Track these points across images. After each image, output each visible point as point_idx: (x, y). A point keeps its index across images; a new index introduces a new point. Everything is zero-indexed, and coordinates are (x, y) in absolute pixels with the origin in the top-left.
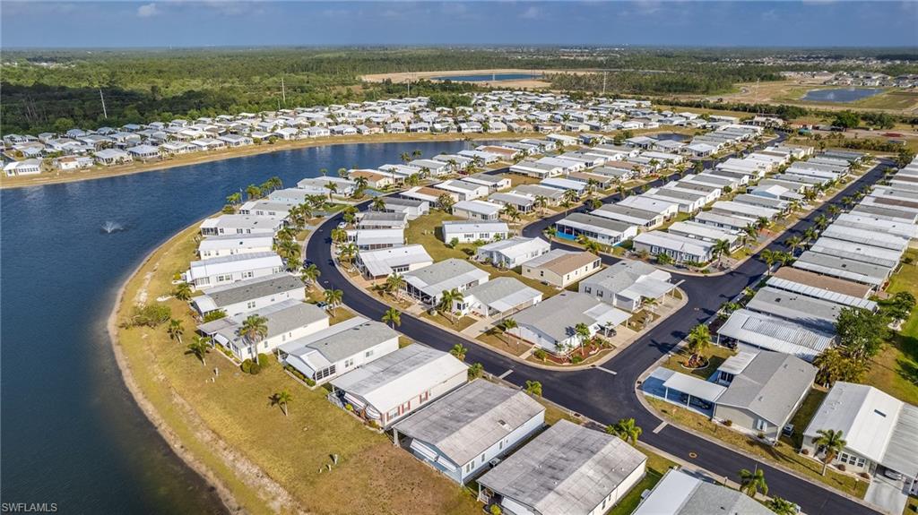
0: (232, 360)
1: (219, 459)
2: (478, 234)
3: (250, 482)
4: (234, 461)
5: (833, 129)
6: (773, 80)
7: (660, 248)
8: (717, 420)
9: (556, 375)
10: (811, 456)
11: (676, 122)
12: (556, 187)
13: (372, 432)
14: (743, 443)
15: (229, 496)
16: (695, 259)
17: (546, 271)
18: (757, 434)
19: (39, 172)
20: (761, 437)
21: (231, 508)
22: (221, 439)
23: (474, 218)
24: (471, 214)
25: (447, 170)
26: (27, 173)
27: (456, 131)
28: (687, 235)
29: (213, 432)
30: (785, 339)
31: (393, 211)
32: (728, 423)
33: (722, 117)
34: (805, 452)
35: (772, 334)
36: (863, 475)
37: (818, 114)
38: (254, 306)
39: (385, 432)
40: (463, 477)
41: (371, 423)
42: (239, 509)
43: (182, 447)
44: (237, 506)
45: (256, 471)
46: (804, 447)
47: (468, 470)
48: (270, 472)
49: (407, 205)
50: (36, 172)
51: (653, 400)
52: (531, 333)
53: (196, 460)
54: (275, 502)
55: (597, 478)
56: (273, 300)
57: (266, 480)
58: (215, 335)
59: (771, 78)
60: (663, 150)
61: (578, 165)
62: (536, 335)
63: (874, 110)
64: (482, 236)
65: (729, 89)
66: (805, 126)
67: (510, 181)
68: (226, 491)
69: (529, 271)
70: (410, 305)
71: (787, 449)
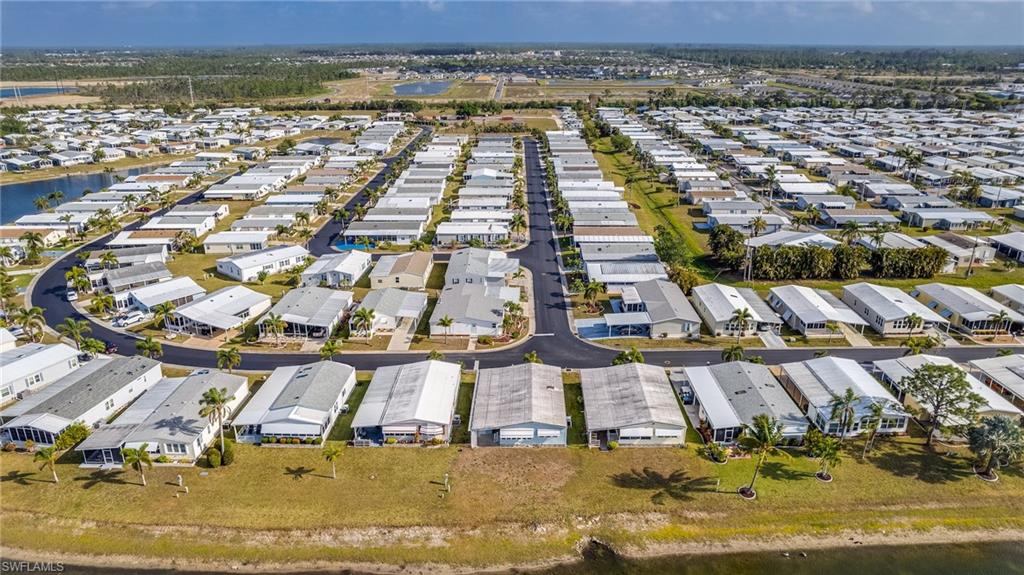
1: (314, 547)
2: (278, 265)
3: (382, 543)
4: (336, 538)
5: (458, 119)
6: (350, 78)
7: (465, 236)
8: (655, 336)
9: (516, 351)
10: (723, 336)
11: (315, 126)
12: (288, 203)
13: (439, 449)
14: (683, 344)
16: (501, 237)
17: (402, 276)
18: (686, 335)
20: (690, 335)
22: (291, 530)
23: (240, 250)
24: (234, 247)
25: (122, 209)
27: (51, 166)
28: (471, 220)
29: (269, 530)
30: (636, 272)
31: (129, 264)
32: (665, 335)
33: (357, 117)
34: (719, 335)
35: (626, 272)
36: (755, 334)
37: (431, 106)
38: (112, 405)
39: (451, 443)
41: (434, 442)
45: (376, 531)
46: (717, 331)
48: (394, 522)
49: (134, 254)
51: (603, 341)
52: (463, 325)
54: (434, 541)
55: (658, 389)
56: (131, 391)
57: (398, 533)
58: (123, 446)
59: (348, 76)
60: (338, 154)
61: (279, 179)
62: (470, 326)
63: (468, 99)
64: (282, 264)
65: (321, 90)
66: (434, 117)
67: (227, 206)
69: (380, 281)
70: (300, 345)
71: (707, 338)
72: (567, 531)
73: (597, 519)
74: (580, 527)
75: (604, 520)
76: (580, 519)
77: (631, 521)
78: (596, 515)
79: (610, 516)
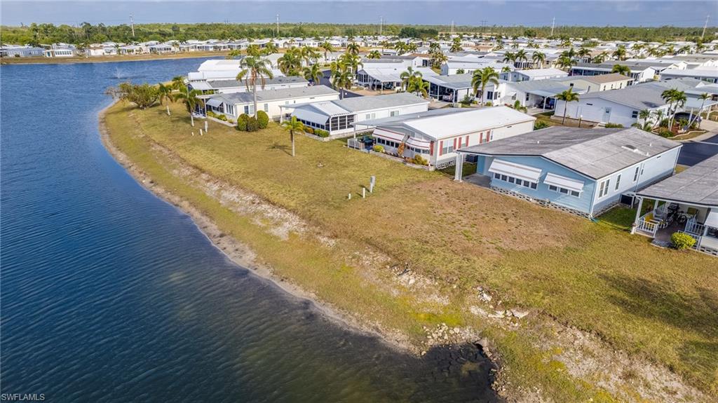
0: (226, 123)
1: (199, 190)
3: (241, 209)
4: (219, 190)
15: (208, 224)
17: (577, 82)
19: (72, 55)
21: (209, 235)
26: (62, 55)
29: (195, 167)
39: (436, 170)
40: (595, 203)
41: (416, 160)
42: (222, 236)
43: (152, 182)
44: (219, 233)
45: (251, 198)
47: (601, 195)
48: (272, 198)
50: (69, 55)
52: (595, 108)
53: (167, 192)
54: (280, 229)
57: (265, 206)
62: (603, 111)
68: (205, 220)
72: (446, 302)
73: (520, 315)
74: (474, 310)
75: (532, 324)
76: (487, 298)
77: (587, 353)
78: (522, 307)
79: (549, 323)
